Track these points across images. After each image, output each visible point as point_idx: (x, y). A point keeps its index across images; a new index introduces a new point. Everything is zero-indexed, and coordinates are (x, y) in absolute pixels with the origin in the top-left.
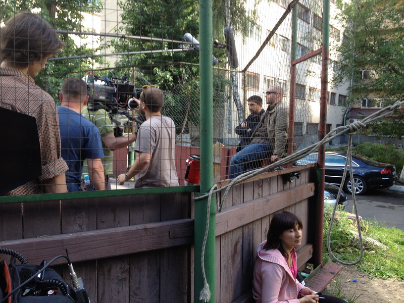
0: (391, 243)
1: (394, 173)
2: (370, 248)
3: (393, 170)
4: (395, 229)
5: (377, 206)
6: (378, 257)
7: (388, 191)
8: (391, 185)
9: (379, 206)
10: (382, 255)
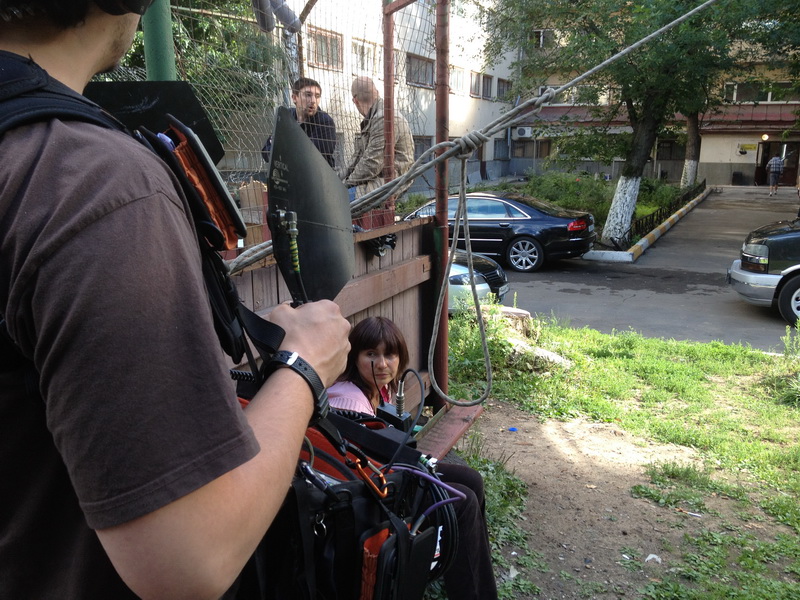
0: (580, 355)
1: (591, 228)
2: (542, 368)
3: (589, 223)
4: (588, 330)
5: (560, 291)
6: (555, 382)
7: (581, 262)
8: (586, 250)
9: (565, 291)
10: (562, 379)
